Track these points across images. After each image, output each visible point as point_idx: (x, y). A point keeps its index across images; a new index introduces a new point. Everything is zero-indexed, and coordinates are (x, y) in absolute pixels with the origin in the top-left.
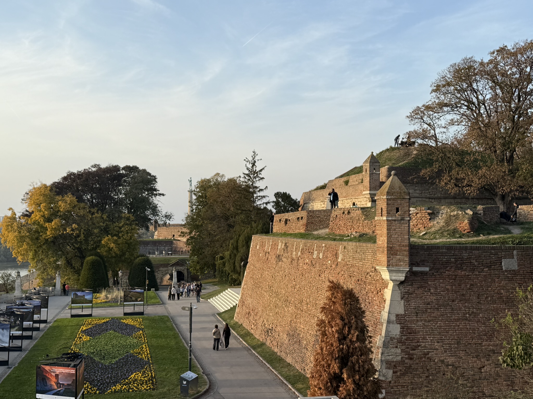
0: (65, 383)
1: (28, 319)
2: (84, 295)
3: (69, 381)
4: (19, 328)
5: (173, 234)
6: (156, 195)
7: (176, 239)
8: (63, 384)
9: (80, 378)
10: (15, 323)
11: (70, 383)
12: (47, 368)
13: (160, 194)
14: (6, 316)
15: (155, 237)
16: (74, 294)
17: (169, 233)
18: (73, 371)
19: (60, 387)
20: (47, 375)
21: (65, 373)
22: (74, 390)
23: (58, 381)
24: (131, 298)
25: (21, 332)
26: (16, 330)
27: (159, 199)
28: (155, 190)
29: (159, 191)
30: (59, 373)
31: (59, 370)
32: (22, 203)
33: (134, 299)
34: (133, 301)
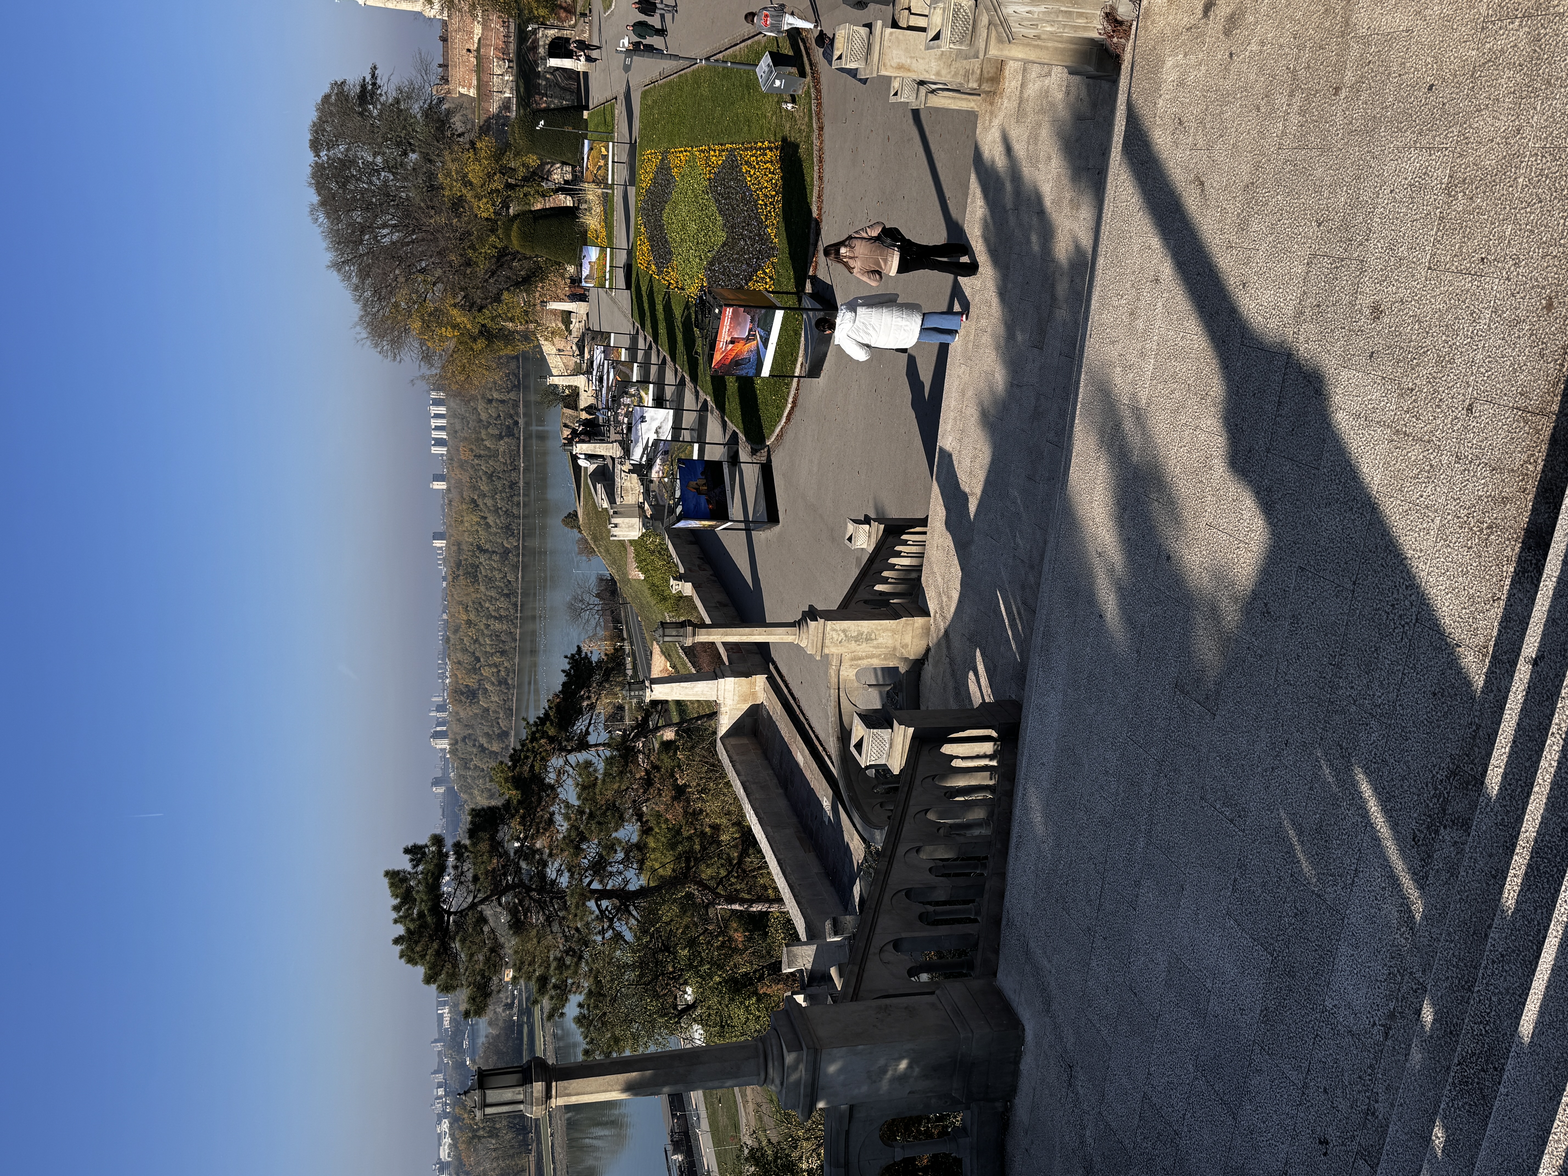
0: (748, 326)
1: (628, 371)
2: (590, 262)
3: (745, 321)
4: (643, 390)
5: (465, 51)
6: (374, 84)
7: (476, 45)
8: (750, 330)
9: (743, 297)
10: (634, 395)
11: (749, 317)
12: (718, 357)
13: (374, 76)
14: (620, 411)
15: (471, 95)
16: (586, 282)
17: (463, 62)
18: (729, 311)
19: (754, 335)
20: (730, 357)
21: (730, 326)
22: (763, 311)
23: (743, 339)
24: (600, 168)
25: (651, 386)
26: (647, 394)
27: (385, 79)
28: (363, 86)
29: (364, 80)
30: (729, 336)
31: (724, 336)
32: (400, 362)
33: (602, 163)
34: (606, 164)
